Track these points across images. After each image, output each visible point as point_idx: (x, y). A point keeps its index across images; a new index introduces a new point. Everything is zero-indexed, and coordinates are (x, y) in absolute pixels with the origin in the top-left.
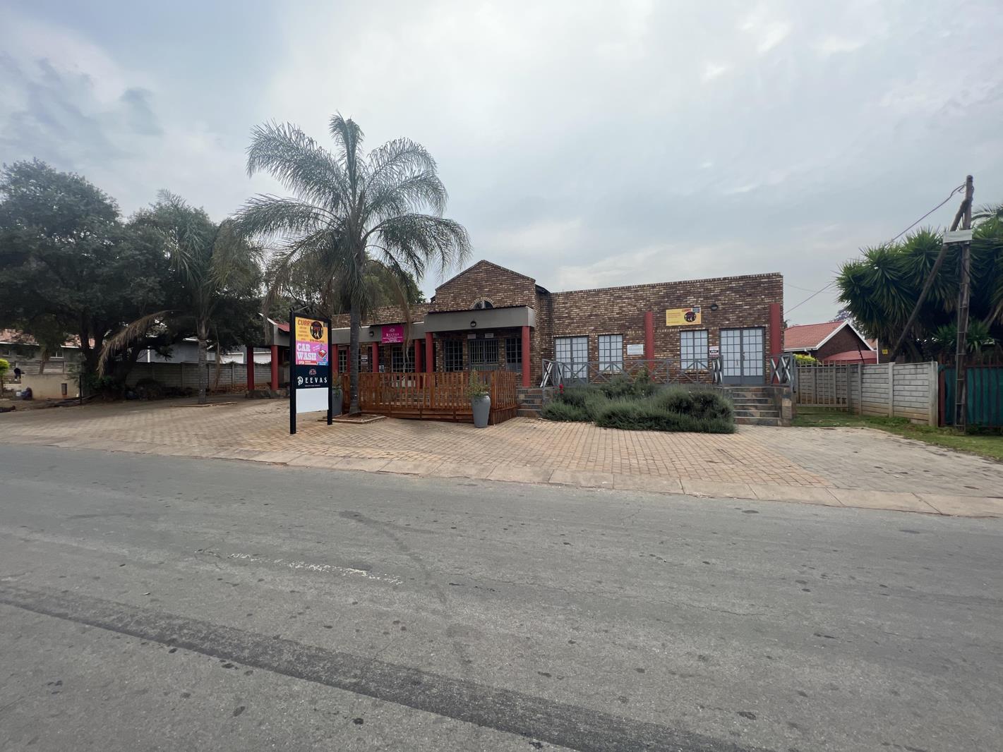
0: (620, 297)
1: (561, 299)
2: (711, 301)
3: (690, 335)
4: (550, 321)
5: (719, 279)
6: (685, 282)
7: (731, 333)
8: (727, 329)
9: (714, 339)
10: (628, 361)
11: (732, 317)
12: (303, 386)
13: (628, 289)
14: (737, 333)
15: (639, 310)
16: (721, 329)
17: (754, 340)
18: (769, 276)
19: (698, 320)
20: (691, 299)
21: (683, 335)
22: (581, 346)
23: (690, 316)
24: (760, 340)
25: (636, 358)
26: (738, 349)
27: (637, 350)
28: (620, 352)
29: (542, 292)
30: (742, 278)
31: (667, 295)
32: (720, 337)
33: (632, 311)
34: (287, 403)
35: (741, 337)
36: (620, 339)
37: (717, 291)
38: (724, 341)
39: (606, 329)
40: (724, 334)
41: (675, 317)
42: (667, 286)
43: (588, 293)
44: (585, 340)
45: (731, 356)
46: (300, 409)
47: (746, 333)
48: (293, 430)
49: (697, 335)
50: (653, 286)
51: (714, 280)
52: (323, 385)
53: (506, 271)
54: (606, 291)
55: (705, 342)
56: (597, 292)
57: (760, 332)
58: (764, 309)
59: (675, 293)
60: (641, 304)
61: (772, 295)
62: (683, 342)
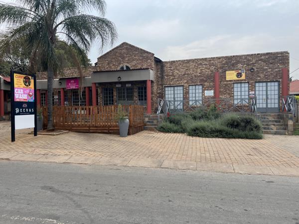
0: (201, 64)
1: (168, 65)
2: (250, 67)
3: (239, 85)
4: (162, 78)
5: (255, 54)
6: (237, 56)
7: (261, 84)
8: (259, 82)
9: (252, 88)
10: (205, 100)
11: (262, 75)
12: (19, 114)
13: (206, 59)
14: (264, 84)
15: (212, 71)
16: (256, 82)
17: (273, 88)
18: (282, 53)
19: (243, 77)
20: (240, 65)
21: (235, 85)
22: (179, 91)
23: (239, 75)
24: (277, 88)
25: (209, 98)
26: (265, 93)
27: (210, 93)
28: (201, 95)
29: (158, 61)
30: (267, 54)
31: (227, 63)
32: (255, 86)
33: (208, 72)
34: (10, 123)
35: (267, 86)
36: (201, 87)
37: (254, 61)
38: (257, 88)
39: (193, 82)
40: (257, 84)
41: (231, 75)
42: (226, 58)
43: (183, 61)
44: (181, 88)
45: (261, 97)
46: (17, 127)
47: (269, 84)
48: (13, 139)
49: (243, 85)
50: (219, 58)
51: (252, 55)
52: (31, 113)
53: (138, 49)
54: (193, 61)
55: (247, 89)
56: (188, 61)
57: (276, 84)
58: (280, 71)
59: (231, 62)
60: (213, 68)
61: (283, 63)
62: (235, 89)
